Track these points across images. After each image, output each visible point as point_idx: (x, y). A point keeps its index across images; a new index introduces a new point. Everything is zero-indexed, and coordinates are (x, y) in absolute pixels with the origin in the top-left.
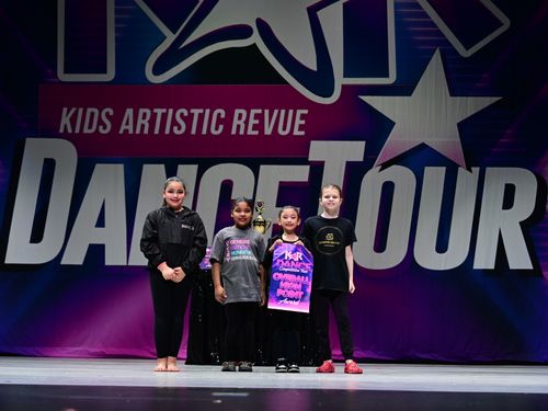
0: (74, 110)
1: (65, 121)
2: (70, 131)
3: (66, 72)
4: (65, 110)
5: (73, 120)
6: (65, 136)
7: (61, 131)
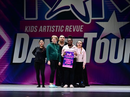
0: (28, 26)
1: (26, 29)
2: (27, 31)
3: (26, 17)
4: (26, 26)
5: (28, 29)
6: (26, 33)
7: (25, 31)
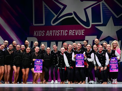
0: (37, 31)
1: (35, 33)
2: (36, 36)
3: (35, 23)
4: (35, 31)
5: (37, 33)
6: (35, 37)
7: (34, 36)
